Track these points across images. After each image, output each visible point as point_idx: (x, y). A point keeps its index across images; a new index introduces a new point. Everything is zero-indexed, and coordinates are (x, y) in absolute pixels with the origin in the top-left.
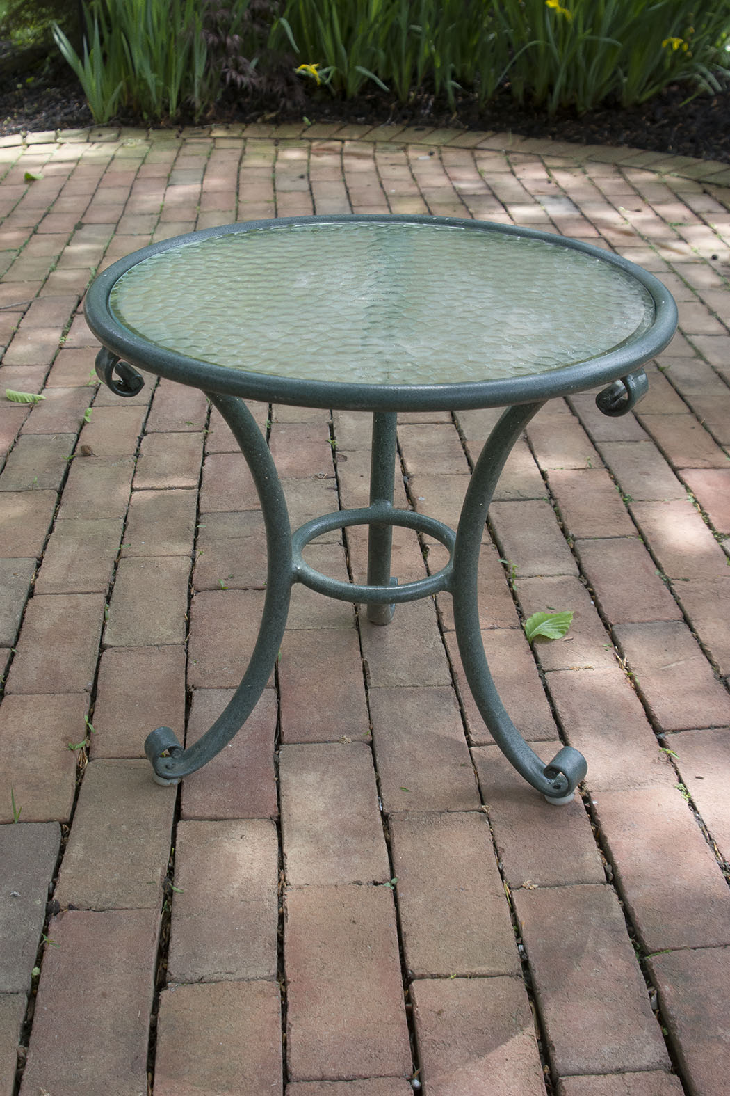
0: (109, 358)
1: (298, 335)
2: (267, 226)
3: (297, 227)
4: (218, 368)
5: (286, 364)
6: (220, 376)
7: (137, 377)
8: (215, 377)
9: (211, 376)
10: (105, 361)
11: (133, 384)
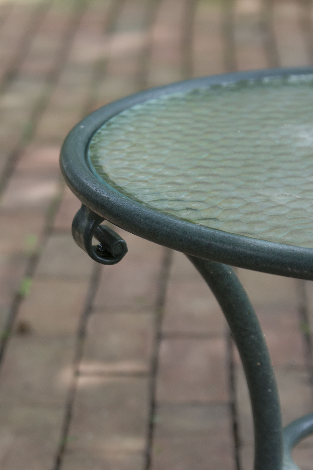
0: (90, 220)
1: (308, 200)
2: (259, 77)
3: (294, 79)
4: (222, 234)
5: (298, 232)
6: (224, 243)
7: (120, 243)
8: (218, 244)
9: (214, 243)
10: (85, 223)
11: (114, 251)
